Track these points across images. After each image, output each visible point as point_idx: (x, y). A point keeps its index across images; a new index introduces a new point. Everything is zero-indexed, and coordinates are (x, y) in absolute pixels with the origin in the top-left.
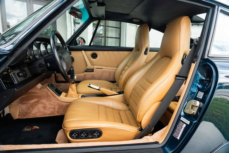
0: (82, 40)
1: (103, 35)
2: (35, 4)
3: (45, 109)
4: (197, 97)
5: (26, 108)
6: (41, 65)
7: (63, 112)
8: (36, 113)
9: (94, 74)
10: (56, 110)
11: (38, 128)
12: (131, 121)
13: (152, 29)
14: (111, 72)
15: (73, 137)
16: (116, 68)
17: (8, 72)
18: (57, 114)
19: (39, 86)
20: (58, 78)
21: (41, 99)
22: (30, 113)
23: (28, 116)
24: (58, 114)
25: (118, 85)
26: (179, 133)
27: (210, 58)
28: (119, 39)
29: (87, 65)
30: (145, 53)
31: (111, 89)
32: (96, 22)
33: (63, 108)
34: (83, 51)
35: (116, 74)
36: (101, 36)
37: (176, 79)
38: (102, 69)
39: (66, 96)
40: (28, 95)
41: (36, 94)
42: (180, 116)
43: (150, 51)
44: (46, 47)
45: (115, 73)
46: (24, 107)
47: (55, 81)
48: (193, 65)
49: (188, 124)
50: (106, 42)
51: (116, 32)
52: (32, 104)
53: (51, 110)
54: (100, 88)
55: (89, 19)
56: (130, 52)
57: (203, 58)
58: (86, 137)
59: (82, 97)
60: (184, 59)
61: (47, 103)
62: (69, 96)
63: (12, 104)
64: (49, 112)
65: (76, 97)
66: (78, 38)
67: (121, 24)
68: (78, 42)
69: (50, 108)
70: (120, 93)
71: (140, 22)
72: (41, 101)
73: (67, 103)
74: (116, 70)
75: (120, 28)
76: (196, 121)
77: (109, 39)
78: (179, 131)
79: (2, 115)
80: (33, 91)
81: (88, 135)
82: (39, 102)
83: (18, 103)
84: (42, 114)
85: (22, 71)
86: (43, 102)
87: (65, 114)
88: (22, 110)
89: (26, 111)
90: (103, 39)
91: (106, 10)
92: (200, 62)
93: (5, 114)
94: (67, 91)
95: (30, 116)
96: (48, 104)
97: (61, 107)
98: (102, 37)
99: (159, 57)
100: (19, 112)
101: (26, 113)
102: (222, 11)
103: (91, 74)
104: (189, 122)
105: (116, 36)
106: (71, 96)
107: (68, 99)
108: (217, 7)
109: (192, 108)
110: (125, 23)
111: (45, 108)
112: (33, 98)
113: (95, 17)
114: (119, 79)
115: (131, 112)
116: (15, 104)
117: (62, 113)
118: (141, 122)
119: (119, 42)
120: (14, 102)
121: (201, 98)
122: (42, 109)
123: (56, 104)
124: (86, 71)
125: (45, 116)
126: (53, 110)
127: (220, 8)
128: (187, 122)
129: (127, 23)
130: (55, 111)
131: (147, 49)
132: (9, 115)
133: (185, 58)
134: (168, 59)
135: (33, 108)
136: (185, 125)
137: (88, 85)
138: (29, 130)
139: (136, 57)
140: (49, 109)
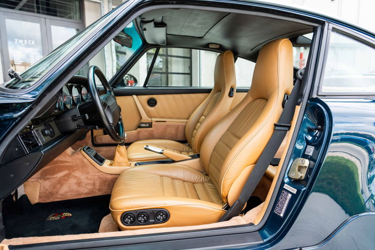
0: (132, 79)
1: (164, 70)
2: (53, 25)
3: (79, 187)
4: (306, 153)
5: (50, 186)
6: (74, 118)
7: (107, 189)
8: (66, 193)
9: (152, 131)
10: (97, 187)
11: (71, 215)
12: (213, 198)
13: (239, 58)
14: (178, 126)
15: (126, 223)
16: (186, 121)
17: (30, 128)
18: (98, 194)
19: (70, 150)
20: (97, 138)
21: (74, 171)
22: (57, 193)
23: (55, 198)
24: (100, 193)
25: (190, 146)
26: (282, 208)
27: (319, 97)
28: (189, 76)
29: (141, 118)
30: (231, 95)
31: (181, 152)
32: (152, 51)
33: (107, 183)
34: (135, 96)
35: (186, 129)
36: (160, 71)
37: (275, 130)
38: (165, 122)
39: (111, 165)
40: (53, 166)
41: (65, 164)
42: (283, 183)
43: (237, 92)
44: (80, 92)
45: (185, 127)
46: (47, 184)
47: (91, 143)
48: (298, 108)
49: (295, 193)
50: (169, 81)
51: (184, 65)
52: (60, 179)
53: (89, 187)
54: (163, 150)
55: (142, 47)
56: (207, 94)
57: (310, 98)
58: (146, 222)
59: (136, 165)
60: (285, 100)
61: (82, 177)
62: (116, 164)
63: (29, 180)
64: (86, 191)
65: (127, 166)
66: (126, 75)
67: (191, 52)
68: (125, 82)
69: (87, 184)
70: (193, 157)
71: (220, 49)
72: (73, 174)
73: (114, 176)
74: (187, 122)
75: (190, 58)
76: (305, 189)
77: (174, 75)
78: (283, 204)
79: (14, 198)
80: (61, 160)
81: (148, 218)
82: (71, 176)
83: (38, 178)
84: (76, 194)
85: (49, 127)
86: (76, 175)
87: (111, 192)
88: (44, 188)
89: (50, 191)
90: (164, 76)
91: (168, 33)
92: (307, 103)
93: (19, 197)
94: (112, 158)
95: (57, 198)
96: (85, 179)
97: (104, 182)
98: (161, 73)
99: (250, 99)
100: (40, 193)
101: (51, 194)
102: (334, 30)
103: (147, 131)
104: (296, 190)
105: (184, 70)
106: (120, 164)
107: (115, 169)
108: (326, 24)
109: (299, 171)
110: (198, 50)
111: (79, 184)
112: (60, 169)
113: (151, 44)
114: (192, 136)
115: (213, 184)
116: (33, 180)
117: (106, 191)
118: (227, 196)
119: (189, 79)
120: (32, 177)
121: (311, 154)
122: (76, 185)
123: (96, 177)
124: (139, 127)
125: (80, 197)
126: (92, 188)
127: (332, 25)
128: (292, 190)
129: (201, 51)
130: (95, 189)
131: (232, 89)
132: (25, 197)
133: (287, 99)
134: (264, 101)
135: (62, 185)
136: (290, 195)
137: (145, 147)
138: (56, 219)
139: (216, 102)
140: (85, 186)
